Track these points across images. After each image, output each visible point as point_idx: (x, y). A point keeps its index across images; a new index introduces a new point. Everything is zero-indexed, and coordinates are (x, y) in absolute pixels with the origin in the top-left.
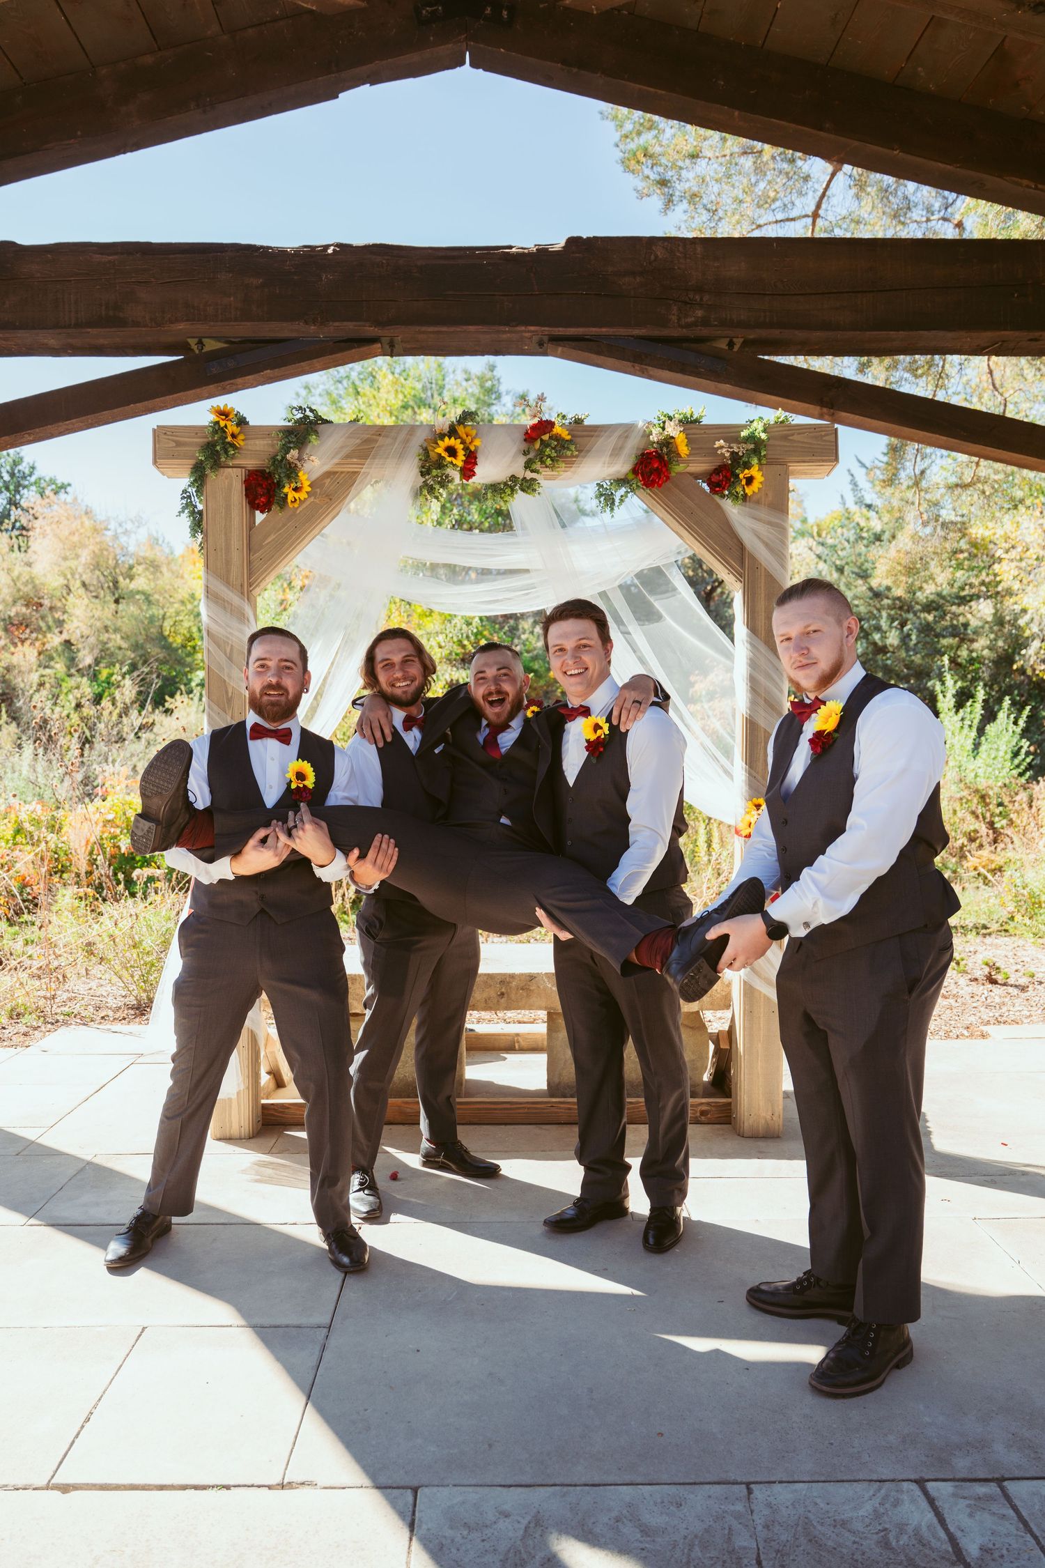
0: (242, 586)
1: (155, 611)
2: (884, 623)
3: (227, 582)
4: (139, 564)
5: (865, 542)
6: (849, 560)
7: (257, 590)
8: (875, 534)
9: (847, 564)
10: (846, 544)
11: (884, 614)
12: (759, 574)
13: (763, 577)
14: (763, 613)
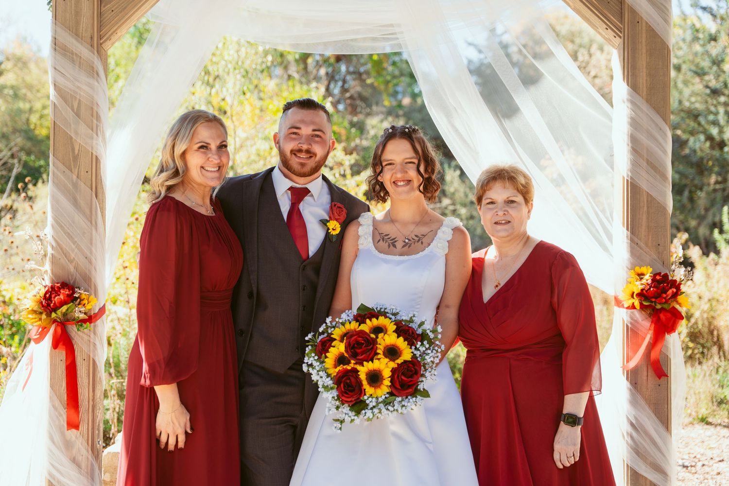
0: (92, 38)
1: (22, 105)
2: (722, 118)
3: (76, 34)
4: (8, 59)
5: (701, 42)
6: (686, 59)
7: (108, 43)
8: (710, 35)
9: (684, 62)
10: (681, 44)
11: (721, 110)
12: (640, 28)
13: (644, 32)
14: (645, 70)
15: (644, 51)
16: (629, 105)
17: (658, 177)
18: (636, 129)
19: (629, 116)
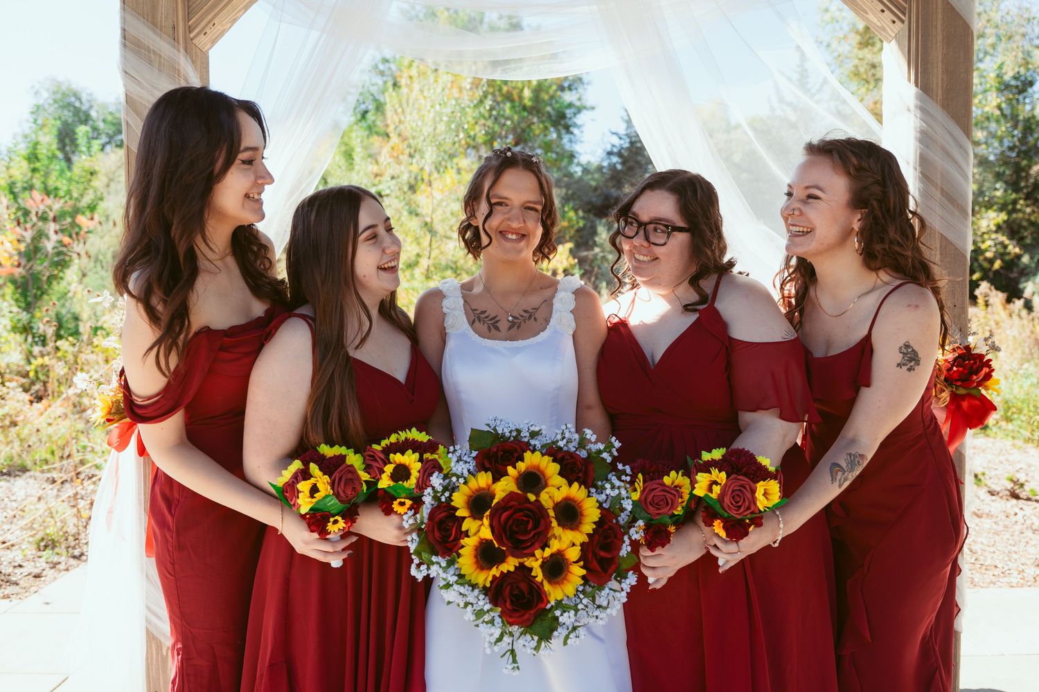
0: (175, 30)
7: (203, 38)
12: (934, 7)
13: (940, 11)
14: (940, 65)
15: (940, 38)
16: (919, 113)
17: (957, 213)
18: (927, 147)
19: (918, 129)
